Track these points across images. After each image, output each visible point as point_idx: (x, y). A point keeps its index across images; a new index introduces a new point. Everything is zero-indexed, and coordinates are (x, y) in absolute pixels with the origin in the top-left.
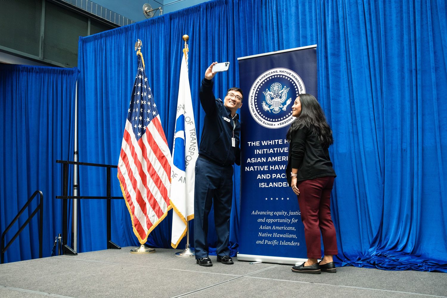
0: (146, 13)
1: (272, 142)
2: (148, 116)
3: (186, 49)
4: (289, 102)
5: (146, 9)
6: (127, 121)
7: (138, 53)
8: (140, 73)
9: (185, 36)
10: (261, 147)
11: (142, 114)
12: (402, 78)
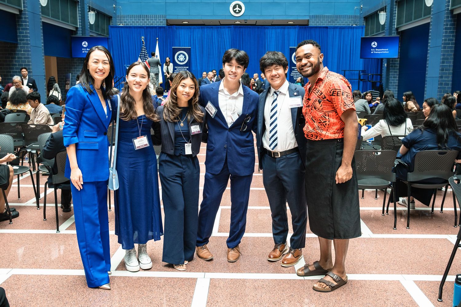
0: (114, 7)
1: (181, 67)
2: (146, 58)
3: (157, 42)
4: (185, 59)
5: (114, 6)
6: (139, 58)
7: (143, 40)
8: (143, 46)
9: (157, 38)
10: (178, 68)
11: (144, 57)
12: (206, 55)
